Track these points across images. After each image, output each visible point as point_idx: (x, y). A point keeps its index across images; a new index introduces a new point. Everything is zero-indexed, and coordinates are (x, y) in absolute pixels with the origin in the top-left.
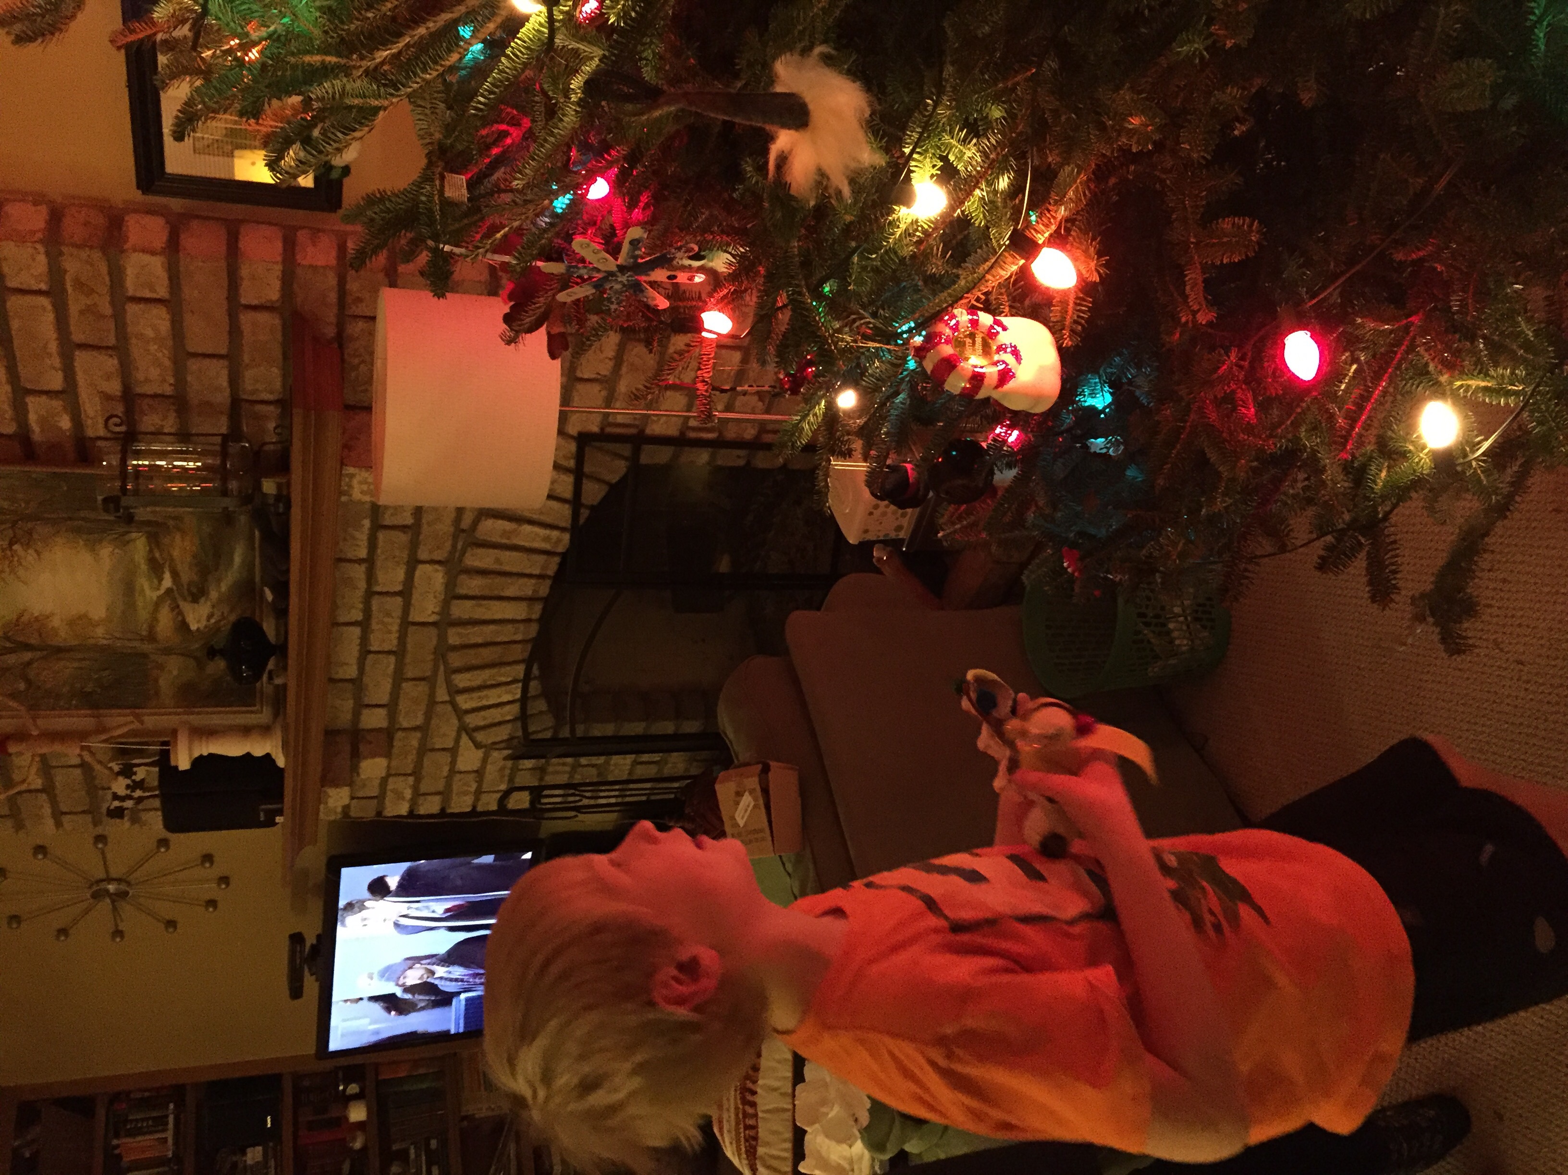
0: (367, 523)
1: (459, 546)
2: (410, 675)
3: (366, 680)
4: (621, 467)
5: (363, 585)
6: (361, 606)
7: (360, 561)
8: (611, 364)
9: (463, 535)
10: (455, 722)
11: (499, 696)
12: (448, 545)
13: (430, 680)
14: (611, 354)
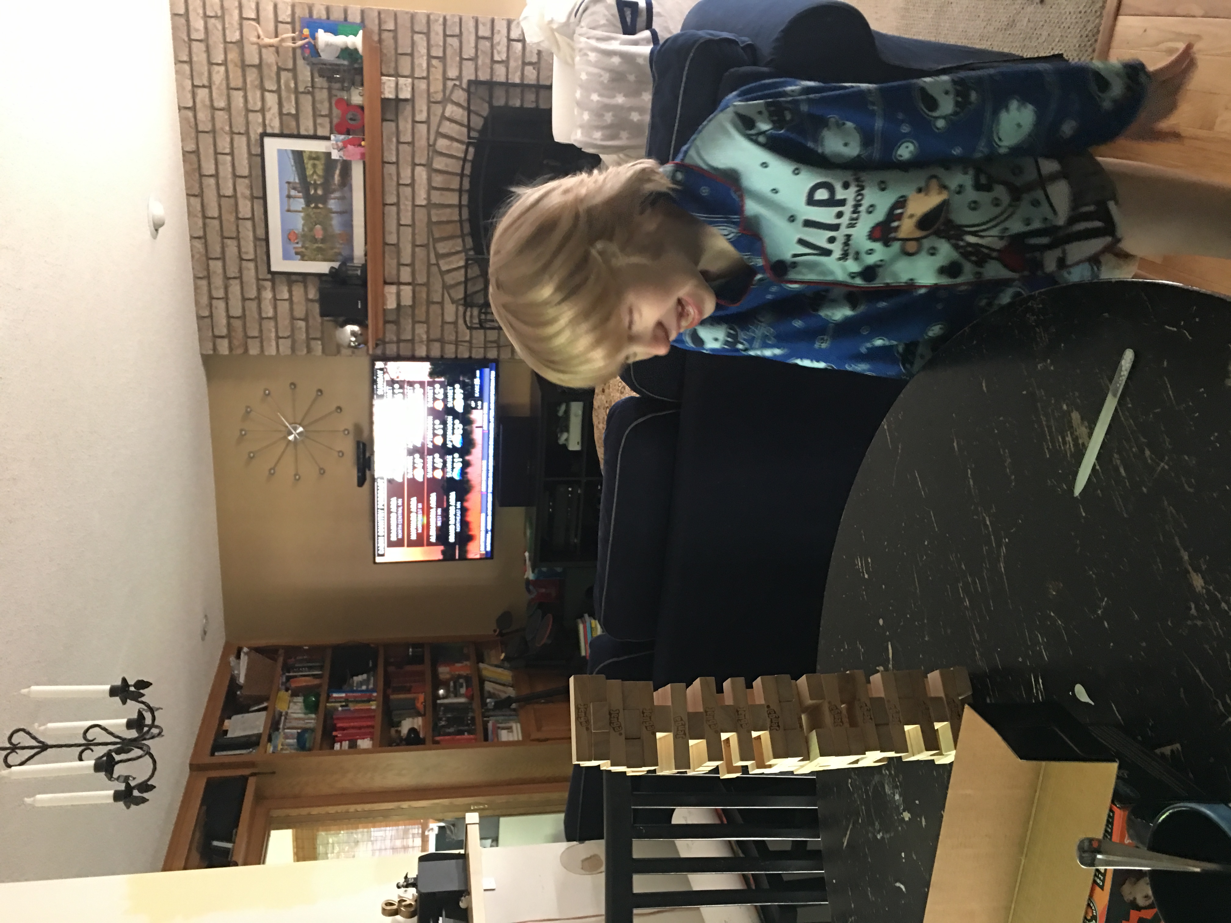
0: (394, 140)
1: (431, 154)
2: (418, 243)
3: (401, 245)
4: (486, 106)
5: (395, 178)
6: (395, 192)
7: (393, 163)
8: (473, 51)
9: (431, 148)
10: (441, 280)
11: (458, 262)
12: (426, 152)
13: (425, 246)
14: (473, 44)
